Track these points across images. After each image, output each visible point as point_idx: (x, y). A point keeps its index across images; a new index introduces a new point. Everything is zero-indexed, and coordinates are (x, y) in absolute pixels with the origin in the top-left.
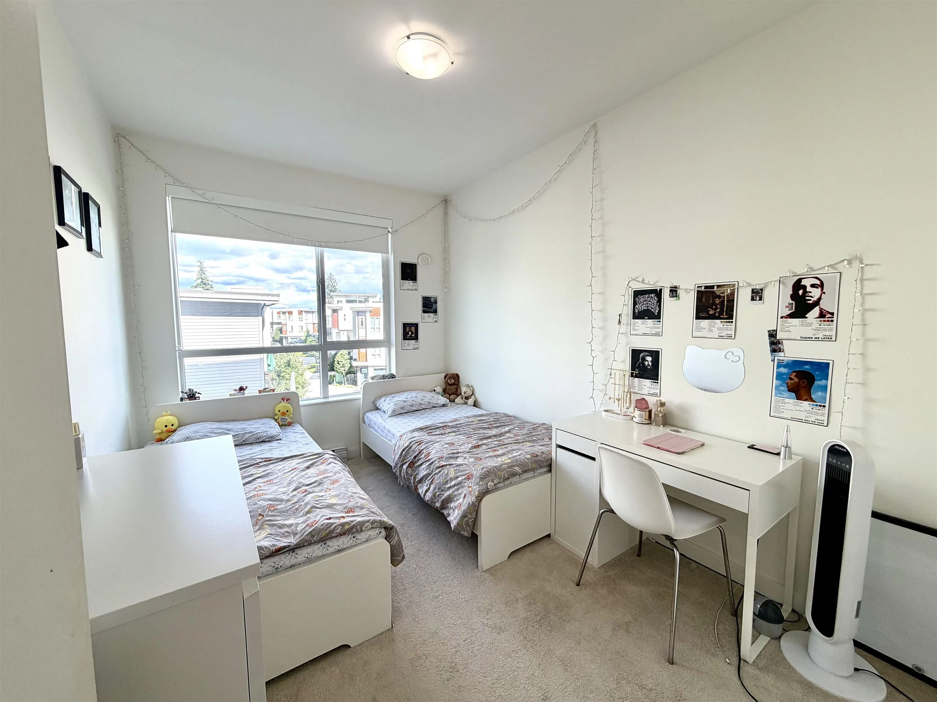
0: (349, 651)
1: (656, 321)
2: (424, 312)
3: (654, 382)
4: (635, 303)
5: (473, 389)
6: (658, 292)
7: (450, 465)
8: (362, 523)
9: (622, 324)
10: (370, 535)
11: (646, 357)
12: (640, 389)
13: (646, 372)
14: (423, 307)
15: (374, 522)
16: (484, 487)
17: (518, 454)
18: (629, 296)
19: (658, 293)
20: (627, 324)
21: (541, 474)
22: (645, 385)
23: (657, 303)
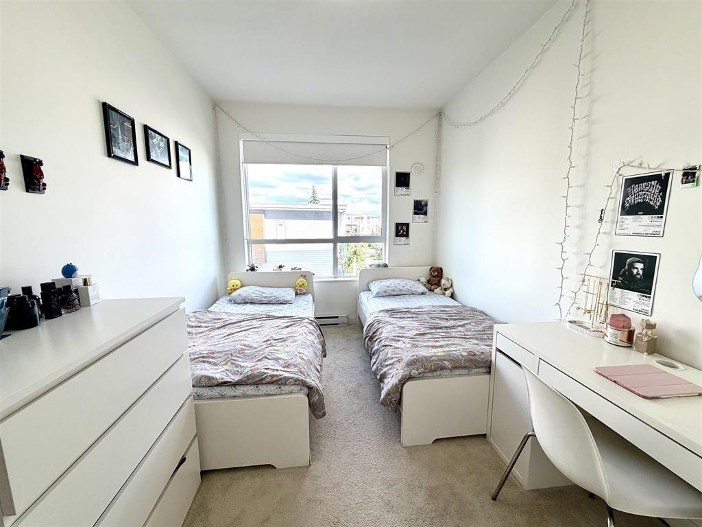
0: (272, 471)
1: (655, 217)
2: (415, 213)
3: (643, 296)
4: (626, 195)
5: (452, 283)
6: (663, 178)
7: (391, 346)
8: (288, 378)
9: (604, 222)
10: (292, 390)
11: (635, 264)
12: (623, 301)
13: (633, 283)
14: (415, 209)
15: (295, 380)
16: (407, 373)
17: (456, 349)
18: (618, 186)
19: (663, 181)
20: (613, 222)
21: (477, 374)
22: (630, 299)
23: (660, 192)
